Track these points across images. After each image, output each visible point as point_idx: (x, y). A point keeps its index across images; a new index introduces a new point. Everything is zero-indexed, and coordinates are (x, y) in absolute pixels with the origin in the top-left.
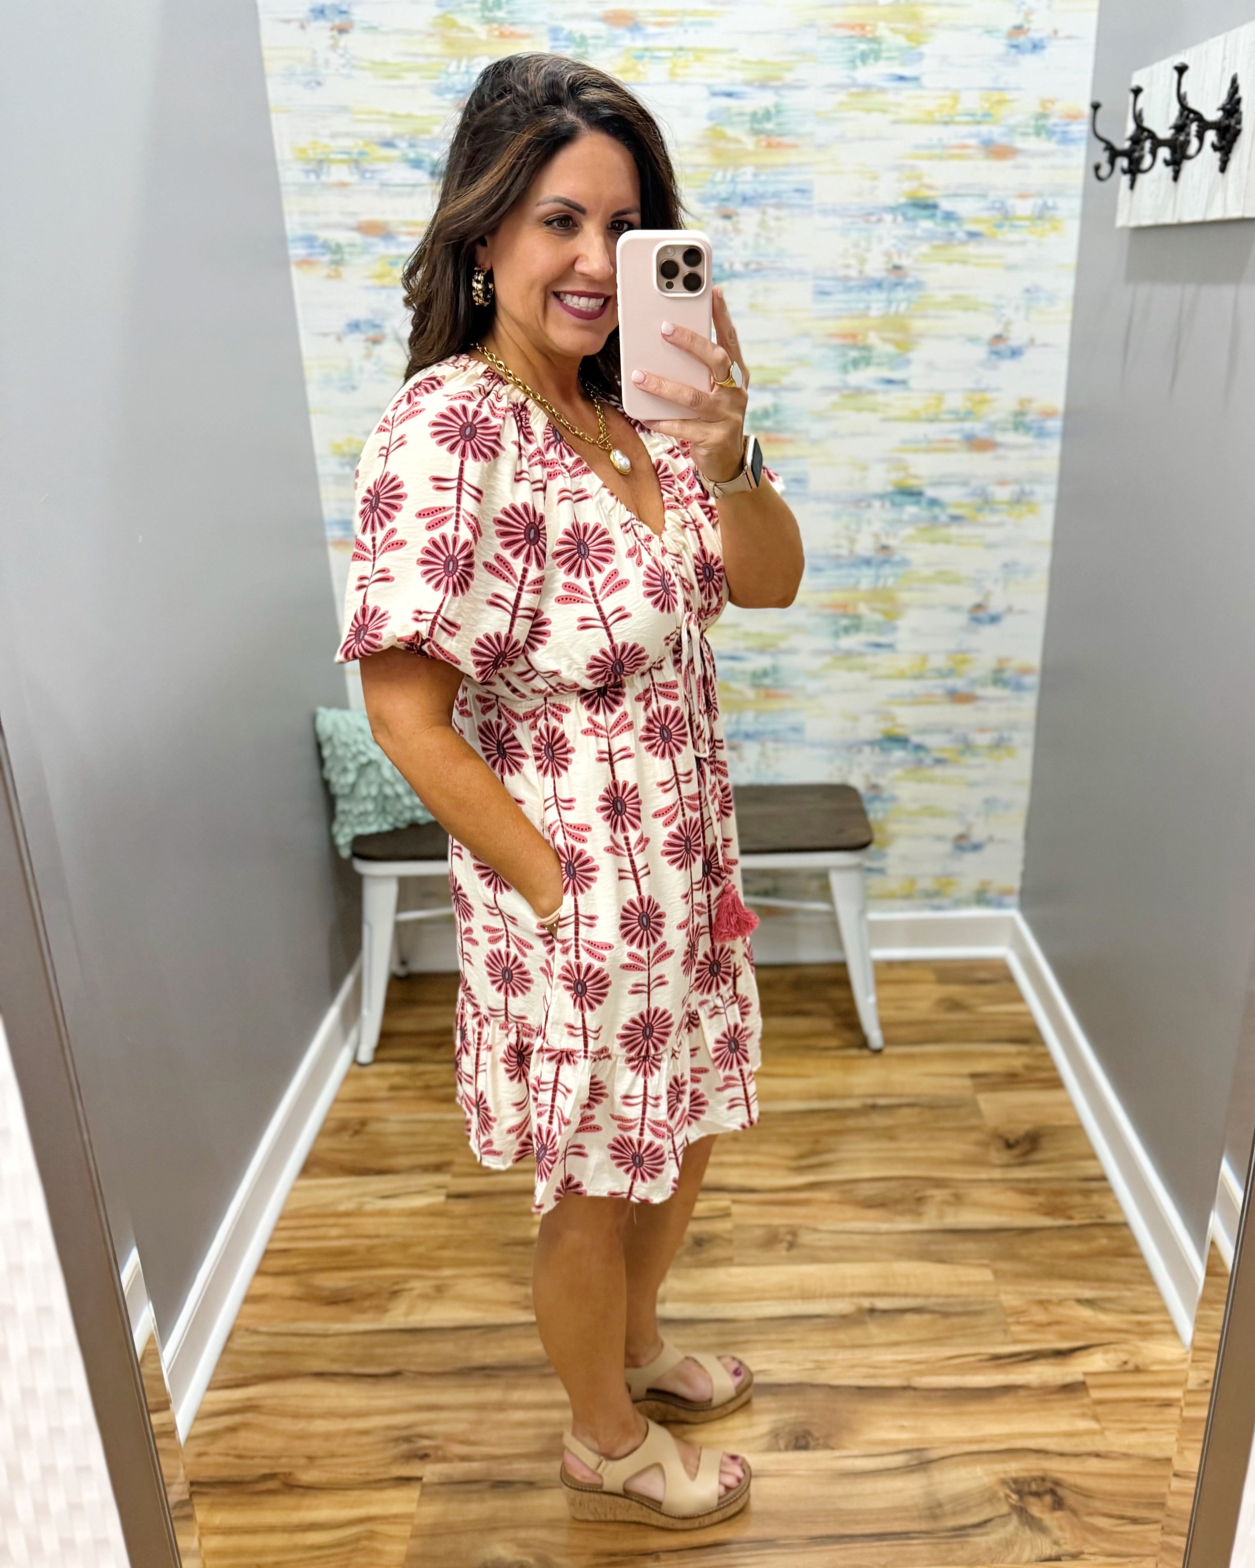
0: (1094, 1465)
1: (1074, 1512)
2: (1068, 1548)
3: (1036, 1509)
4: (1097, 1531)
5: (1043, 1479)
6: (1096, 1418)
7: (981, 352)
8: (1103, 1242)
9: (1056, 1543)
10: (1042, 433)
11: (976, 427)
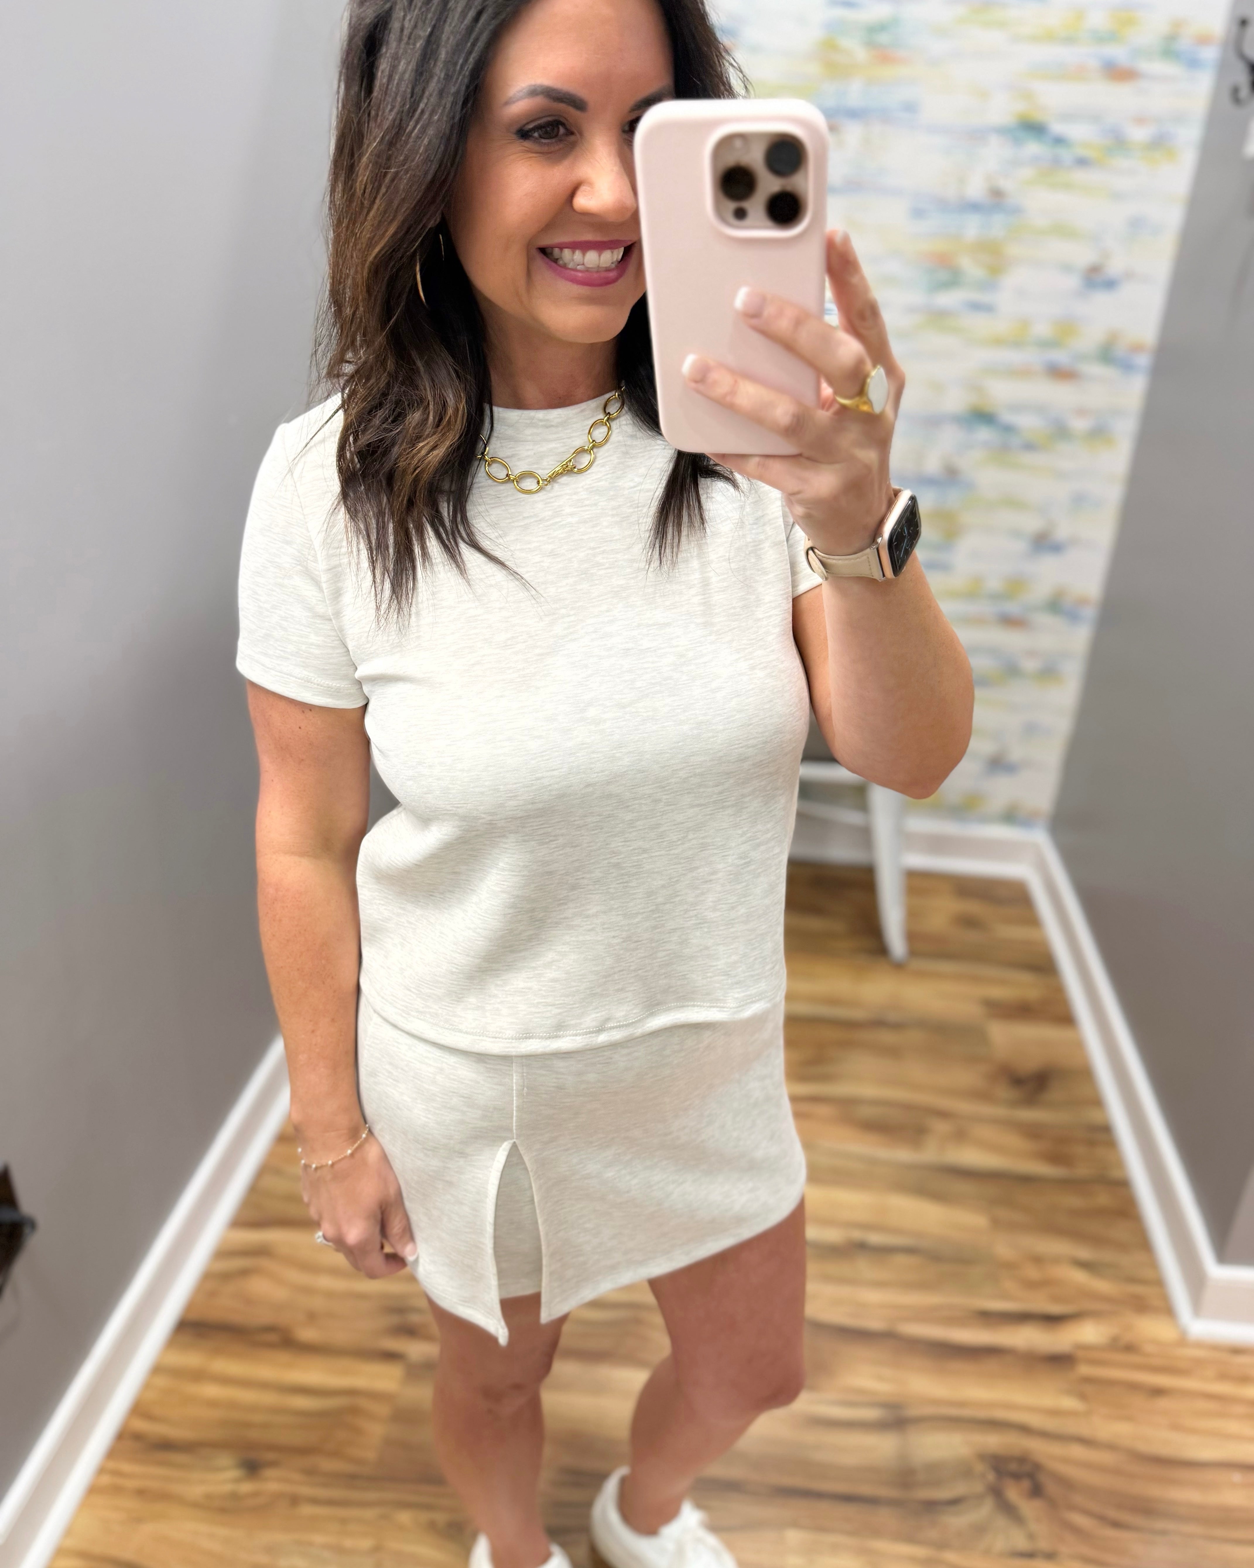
0: (1077, 1451)
1: (1053, 1504)
2: (1043, 1544)
3: (1014, 1493)
4: (1076, 1531)
5: (1023, 1459)
6: (1083, 1397)
7: (1073, 282)
8: (1103, 1199)
9: (1031, 1537)
10: (1127, 367)
11: (1060, 357)
